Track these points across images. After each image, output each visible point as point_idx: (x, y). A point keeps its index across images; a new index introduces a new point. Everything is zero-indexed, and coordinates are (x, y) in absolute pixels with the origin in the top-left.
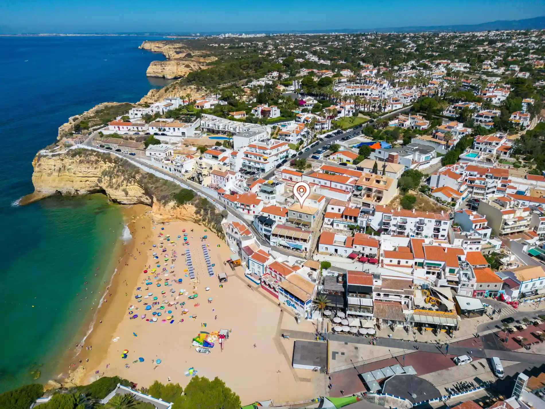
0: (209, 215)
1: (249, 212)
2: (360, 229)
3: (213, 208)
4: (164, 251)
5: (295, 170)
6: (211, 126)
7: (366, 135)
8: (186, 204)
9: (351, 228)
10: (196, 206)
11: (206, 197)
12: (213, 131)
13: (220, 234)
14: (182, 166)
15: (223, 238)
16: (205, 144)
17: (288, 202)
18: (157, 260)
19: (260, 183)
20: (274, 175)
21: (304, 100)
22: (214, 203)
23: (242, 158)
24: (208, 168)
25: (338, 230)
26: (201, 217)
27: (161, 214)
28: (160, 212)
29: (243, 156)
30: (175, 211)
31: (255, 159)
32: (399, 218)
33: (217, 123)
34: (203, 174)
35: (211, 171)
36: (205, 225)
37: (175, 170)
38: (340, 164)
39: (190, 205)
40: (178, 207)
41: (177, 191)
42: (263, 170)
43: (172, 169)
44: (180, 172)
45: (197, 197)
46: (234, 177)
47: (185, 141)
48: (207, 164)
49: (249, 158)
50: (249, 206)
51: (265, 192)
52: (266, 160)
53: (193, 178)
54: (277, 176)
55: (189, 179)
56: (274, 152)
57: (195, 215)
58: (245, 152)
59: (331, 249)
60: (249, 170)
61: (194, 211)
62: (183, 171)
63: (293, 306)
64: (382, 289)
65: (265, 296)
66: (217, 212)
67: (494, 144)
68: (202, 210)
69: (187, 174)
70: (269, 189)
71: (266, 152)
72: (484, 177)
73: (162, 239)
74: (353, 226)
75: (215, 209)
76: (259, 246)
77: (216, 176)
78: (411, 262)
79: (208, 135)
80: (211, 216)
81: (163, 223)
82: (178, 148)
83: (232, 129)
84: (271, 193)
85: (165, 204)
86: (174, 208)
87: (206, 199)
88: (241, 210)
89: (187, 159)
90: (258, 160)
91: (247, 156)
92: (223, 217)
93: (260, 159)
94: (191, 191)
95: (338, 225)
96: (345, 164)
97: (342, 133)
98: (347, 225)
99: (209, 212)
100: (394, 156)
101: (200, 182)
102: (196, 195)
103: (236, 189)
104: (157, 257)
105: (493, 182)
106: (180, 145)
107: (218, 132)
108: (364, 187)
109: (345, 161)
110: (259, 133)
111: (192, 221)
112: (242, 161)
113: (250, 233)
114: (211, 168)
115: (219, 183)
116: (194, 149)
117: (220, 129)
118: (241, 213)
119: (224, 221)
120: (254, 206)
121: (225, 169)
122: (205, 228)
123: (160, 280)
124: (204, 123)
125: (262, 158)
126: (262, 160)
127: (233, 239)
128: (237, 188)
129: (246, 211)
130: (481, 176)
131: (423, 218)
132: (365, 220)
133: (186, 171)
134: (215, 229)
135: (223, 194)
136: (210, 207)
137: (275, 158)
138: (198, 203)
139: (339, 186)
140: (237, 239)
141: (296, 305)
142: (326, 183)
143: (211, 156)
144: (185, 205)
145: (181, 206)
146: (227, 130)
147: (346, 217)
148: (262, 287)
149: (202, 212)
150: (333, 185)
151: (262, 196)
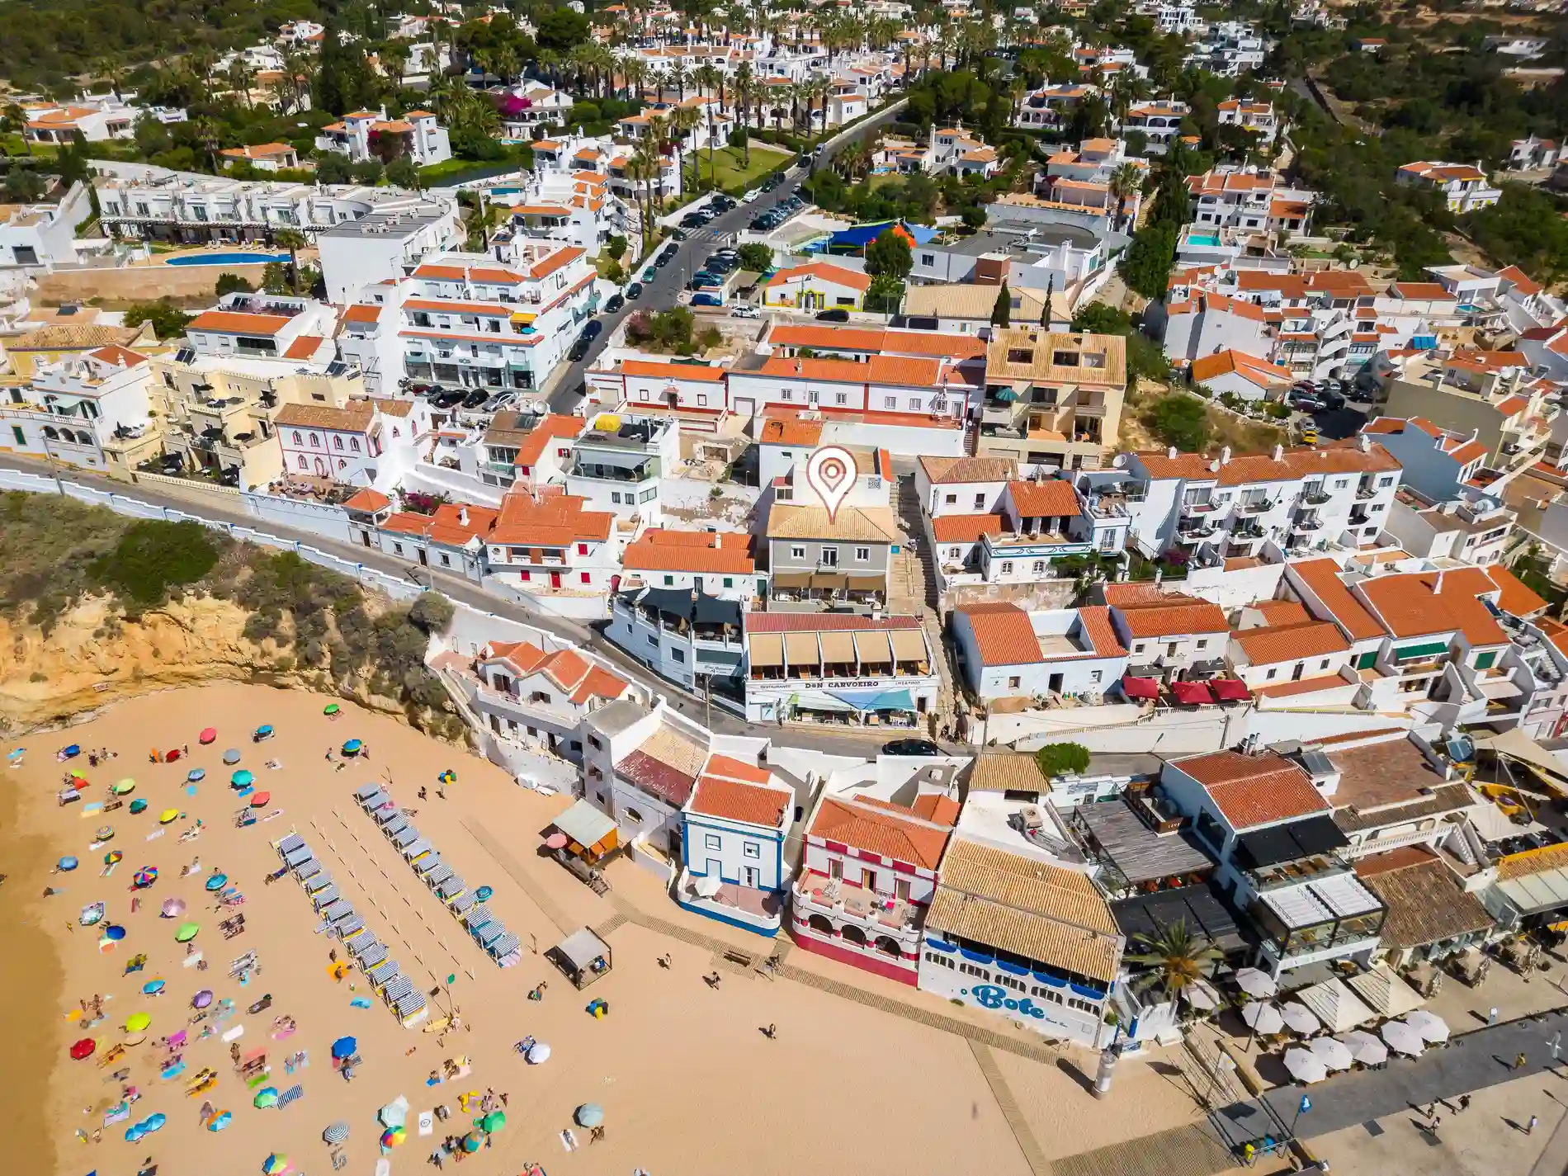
0: (334, 634)
1: (556, 583)
2: (1109, 563)
3: (346, 595)
4: (144, 882)
5: (664, 359)
6: (154, 208)
7: (822, 207)
8: (178, 599)
9: (1067, 568)
10: (243, 602)
11: (287, 545)
12: (174, 234)
13: (428, 715)
14: (90, 407)
15: (456, 727)
16: (162, 292)
17: (729, 502)
18: (126, 949)
19: (559, 435)
20: (582, 390)
21: (518, 94)
22: (348, 568)
23: (403, 334)
24: (255, 399)
25: (1015, 586)
26: (287, 651)
27: (36, 678)
28: (27, 667)
29: (404, 322)
30: (119, 646)
31: (471, 331)
32: (1237, 492)
33: (188, 195)
34: (231, 433)
35: (273, 413)
36: (318, 685)
37: (50, 432)
38: (821, 317)
39: (209, 601)
40: (129, 619)
41: (106, 542)
42: (523, 378)
43: (33, 432)
44: (86, 439)
45: (236, 555)
46: (402, 424)
47: (48, 287)
48: (233, 379)
49: (437, 330)
50: (557, 553)
51: (599, 472)
52: (522, 327)
53: (168, 462)
54: (597, 395)
55: (149, 467)
56: (548, 290)
57: (245, 644)
58: (408, 305)
59: (1035, 679)
60: (449, 386)
61: (242, 626)
62: (103, 432)
63: (1025, 1006)
64: (1361, 813)
65: (842, 990)
66: (373, 609)
67: (1252, 199)
68: (286, 615)
69: (130, 444)
70: (626, 457)
71: (514, 292)
72: (1302, 304)
73: (91, 809)
74: (1073, 557)
75: (357, 599)
76: (700, 741)
77: (305, 434)
78: (1339, 660)
79: (154, 251)
80: (345, 634)
81: (61, 718)
82: (19, 326)
83: (273, 216)
84: (639, 473)
85: (47, 618)
86: (109, 631)
87: (291, 558)
88: (514, 579)
89: (106, 367)
90: (484, 332)
91: (423, 321)
92: (425, 628)
93: (495, 326)
94: (190, 528)
95: (1008, 567)
96: (840, 316)
97: (732, 204)
98: (1047, 560)
99: (330, 618)
100: (1000, 263)
101: (229, 477)
102: (229, 542)
103: (435, 483)
104: (117, 932)
105: (1335, 321)
106: (23, 307)
107: (203, 235)
108: (1020, 388)
109: (831, 304)
110: (431, 219)
111: (233, 678)
112: (404, 347)
113: (622, 684)
114: (269, 398)
115: (330, 465)
116: (112, 320)
117: (211, 222)
118: (521, 594)
119: (436, 648)
120: (583, 550)
121: (341, 391)
122: (325, 700)
123: (207, 1079)
124: (116, 198)
125: (505, 324)
126: (507, 332)
127: (522, 728)
128: (442, 476)
129: (541, 580)
130: (1294, 303)
131: (1319, 477)
132: (1118, 523)
133: (122, 433)
134: (388, 693)
135: (380, 518)
136: (330, 593)
137: (561, 316)
138: (254, 585)
139: (904, 400)
140: (544, 725)
141: (1038, 1002)
142: (841, 398)
143: (233, 340)
144: (173, 608)
145: (146, 617)
146: (246, 221)
147: (1027, 525)
148: (802, 942)
149: (286, 623)
150: (878, 399)
151: (597, 496)
